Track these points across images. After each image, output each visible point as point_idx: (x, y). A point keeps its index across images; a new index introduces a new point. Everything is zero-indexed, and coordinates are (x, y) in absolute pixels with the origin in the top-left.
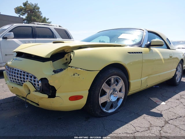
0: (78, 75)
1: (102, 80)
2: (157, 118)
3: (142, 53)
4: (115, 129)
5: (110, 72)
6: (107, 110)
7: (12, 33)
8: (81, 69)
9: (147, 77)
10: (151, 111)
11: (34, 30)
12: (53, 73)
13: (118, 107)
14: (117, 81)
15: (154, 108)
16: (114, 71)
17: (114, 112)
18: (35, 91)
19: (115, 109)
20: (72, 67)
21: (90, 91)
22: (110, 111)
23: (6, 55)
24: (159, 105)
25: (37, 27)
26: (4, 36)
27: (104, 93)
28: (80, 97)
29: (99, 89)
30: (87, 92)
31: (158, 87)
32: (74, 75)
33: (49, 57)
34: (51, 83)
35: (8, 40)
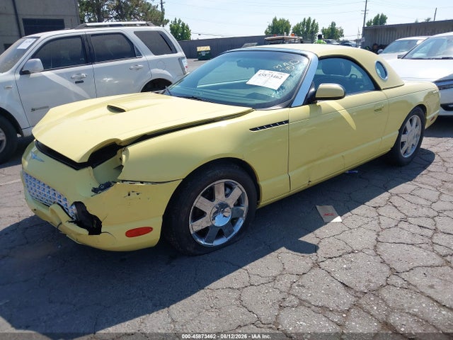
0: (138, 194)
1: (193, 194)
2: (303, 255)
3: (287, 122)
4: (214, 281)
5: (210, 175)
6: (208, 242)
7: (39, 60)
8: (142, 182)
9: (305, 167)
10: (301, 239)
11: (86, 42)
12: (94, 193)
13: (234, 233)
14: (229, 187)
15: (310, 232)
16: (217, 171)
17: (225, 243)
18: (70, 222)
19: (229, 238)
20: (123, 181)
21: (165, 217)
22: (217, 243)
23: (33, 110)
24: (326, 224)
25: (93, 35)
26: (22, 69)
27: (199, 214)
28: (148, 230)
29: (186, 209)
30: (160, 220)
31: (357, 172)
32: (129, 195)
33: (86, 160)
34: (92, 210)
35: (32, 75)
